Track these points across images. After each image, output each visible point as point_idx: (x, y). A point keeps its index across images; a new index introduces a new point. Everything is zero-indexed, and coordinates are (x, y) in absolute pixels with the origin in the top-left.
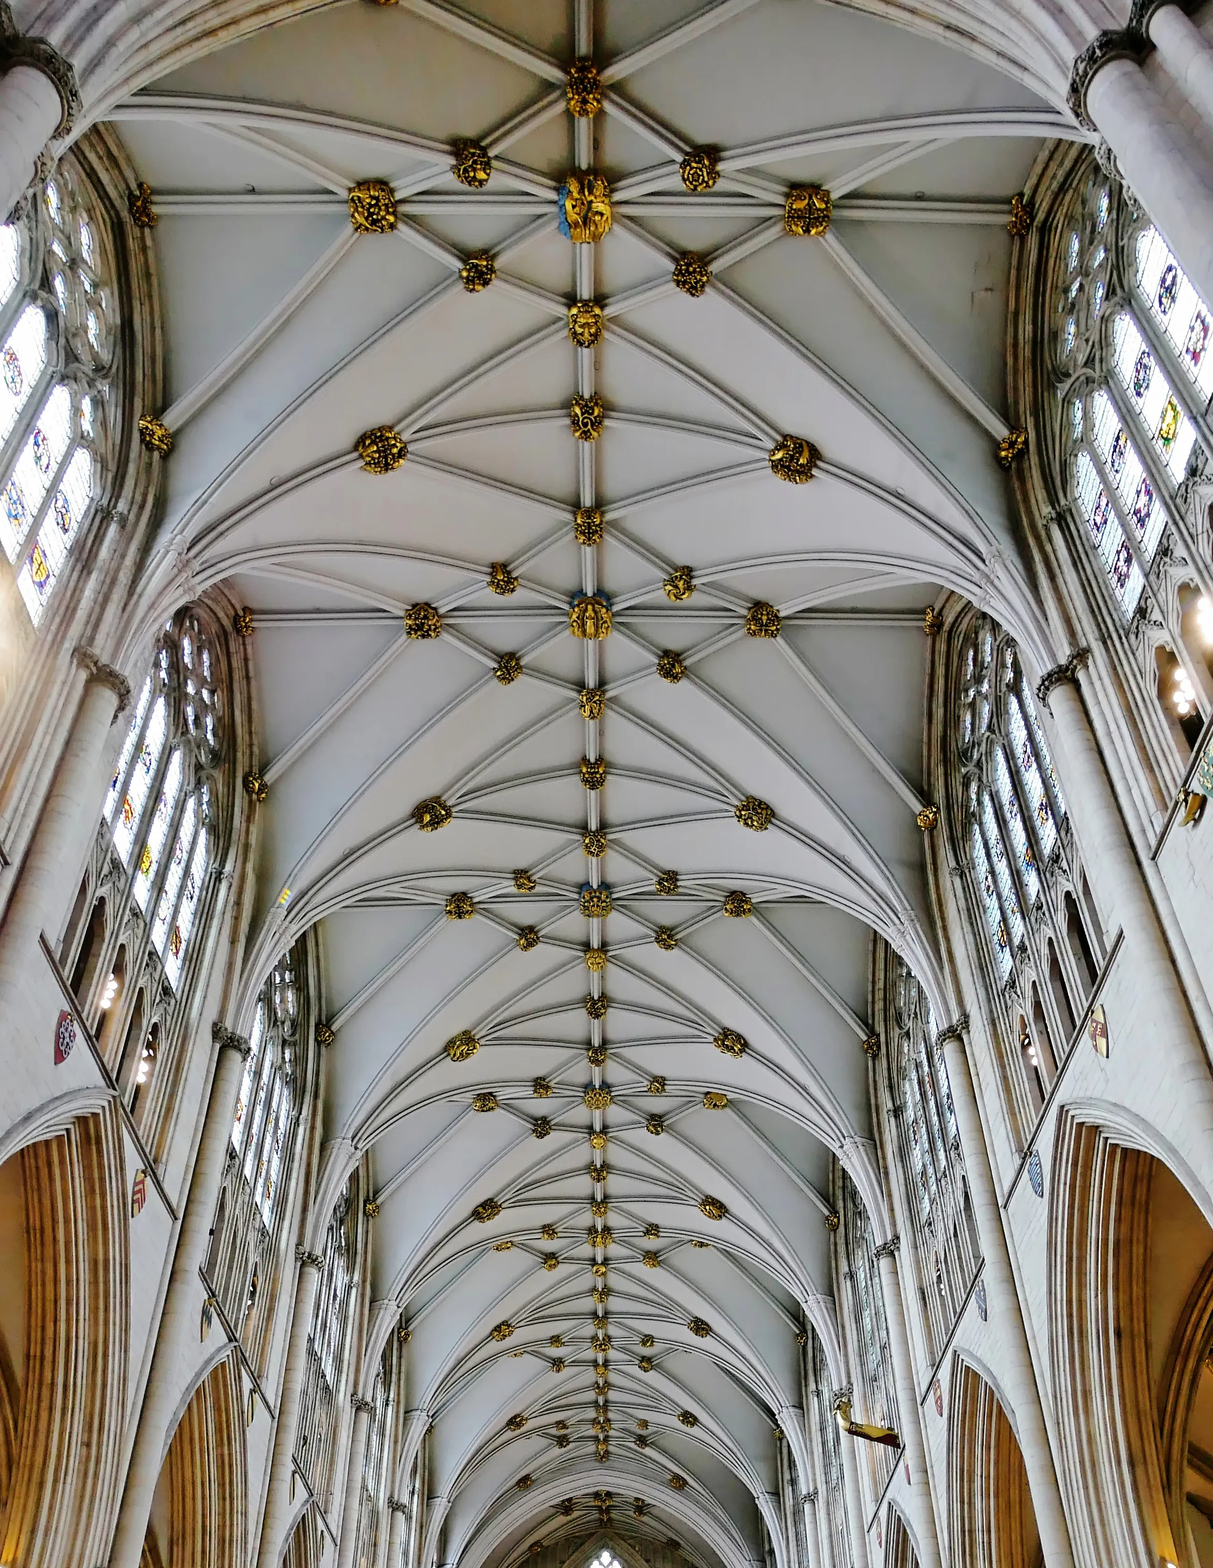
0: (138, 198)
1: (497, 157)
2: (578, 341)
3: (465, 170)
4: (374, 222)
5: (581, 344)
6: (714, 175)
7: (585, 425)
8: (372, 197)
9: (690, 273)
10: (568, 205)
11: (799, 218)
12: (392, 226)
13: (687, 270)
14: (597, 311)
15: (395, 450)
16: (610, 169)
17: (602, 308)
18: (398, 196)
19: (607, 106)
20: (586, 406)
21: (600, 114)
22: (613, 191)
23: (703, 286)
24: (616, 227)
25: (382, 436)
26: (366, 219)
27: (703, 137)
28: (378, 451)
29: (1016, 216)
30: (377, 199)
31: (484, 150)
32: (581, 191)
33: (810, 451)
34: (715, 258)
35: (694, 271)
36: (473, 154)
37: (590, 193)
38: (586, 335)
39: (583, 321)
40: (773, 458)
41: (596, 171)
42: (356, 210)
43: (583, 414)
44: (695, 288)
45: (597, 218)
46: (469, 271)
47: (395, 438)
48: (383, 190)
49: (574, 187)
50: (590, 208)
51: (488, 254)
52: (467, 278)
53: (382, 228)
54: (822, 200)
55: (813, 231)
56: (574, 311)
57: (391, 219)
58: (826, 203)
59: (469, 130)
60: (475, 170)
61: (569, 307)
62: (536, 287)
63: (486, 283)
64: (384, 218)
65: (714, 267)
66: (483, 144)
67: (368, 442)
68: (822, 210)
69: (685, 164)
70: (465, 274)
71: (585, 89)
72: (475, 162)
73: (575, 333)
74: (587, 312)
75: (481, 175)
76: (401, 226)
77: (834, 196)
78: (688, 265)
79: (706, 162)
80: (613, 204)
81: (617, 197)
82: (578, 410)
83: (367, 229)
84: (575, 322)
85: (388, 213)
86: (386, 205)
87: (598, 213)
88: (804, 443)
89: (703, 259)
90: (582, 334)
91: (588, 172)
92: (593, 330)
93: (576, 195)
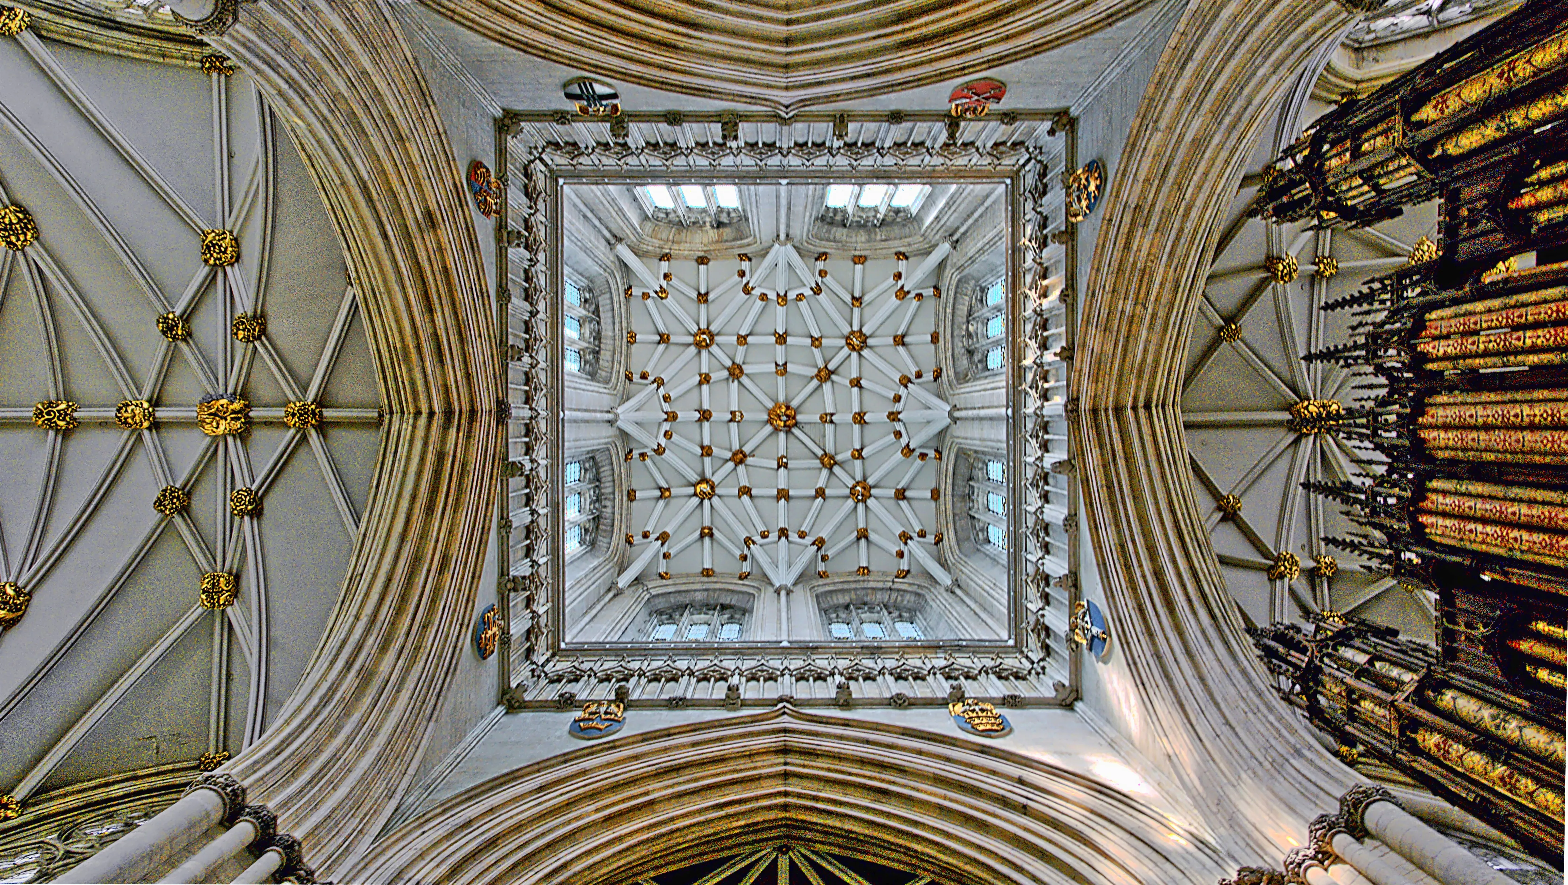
0: (222, 63)
1: (255, 348)
2: (121, 408)
3: (243, 323)
4: (208, 247)
5: (119, 410)
6: (242, 514)
7: (48, 414)
8: (226, 249)
9: (172, 500)
10: (224, 401)
11: (213, 584)
12: (206, 261)
13: (174, 497)
14: (146, 424)
15: (13, 239)
16: (250, 434)
17: (149, 428)
18: (228, 269)
19: (292, 431)
20: (66, 415)
21: (286, 426)
22: (234, 436)
23: (162, 511)
24: (208, 439)
25: (28, 229)
26: (211, 242)
27: (269, 504)
28: (11, 223)
29: (214, 758)
30: (225, 252)
31: (259, 338)
32: (233, 412)
33: (12, 619)
34: (185, 520)
35: (173, 503)
36: (254, 330)
37: (232, 419)
38: (126, 415)
39: (137, 412)
40: (7, 586)
41: (249, 423)
42: (217, 235)
43: (59, 411)
44: (160, 505)
45: (214, 424)
46: (173, 320)
47: (26, 240)
48: (232, 258)
49: (237, 406)
50: (222, 418)
51: (188, 335)
52: (168, 318)
53: (204, 253)
54: (226, 600)
55: (204, 597)
56: (146, 405)
57: (212, 262)
58: (224, 604)
59: (271, 328)
60: (244, 330)
61: (149, 401)
62: (165, 375)
63: (164, 333)
64: (212, 255)
65: (178, 520)
66: (263, 338)
67: (21, 216)
68: (218, 602)
69: (249, 491)
70: (171, 316)
71: (301, 415)
72: (249, 331)
73: (128, 405)
74: (144, 416)
75: (241, 334)
76: (207, 269)
77: (229, 610)
78: (178, 498)
79: (250, 507)
80: (225, 436)
81: (230, 440)
82: (63, 406)
83: (204, 241)
84: (137, 406)
85: (215, 259)
86: (220, 259)
87: (218, 424)
88: (20, 613)
89: (185, 510)
90: (126, 411)
91: (246, 416)
92: (130, 420)
93: (231, 407)
